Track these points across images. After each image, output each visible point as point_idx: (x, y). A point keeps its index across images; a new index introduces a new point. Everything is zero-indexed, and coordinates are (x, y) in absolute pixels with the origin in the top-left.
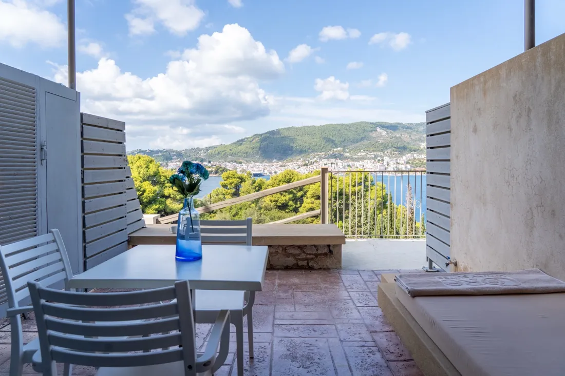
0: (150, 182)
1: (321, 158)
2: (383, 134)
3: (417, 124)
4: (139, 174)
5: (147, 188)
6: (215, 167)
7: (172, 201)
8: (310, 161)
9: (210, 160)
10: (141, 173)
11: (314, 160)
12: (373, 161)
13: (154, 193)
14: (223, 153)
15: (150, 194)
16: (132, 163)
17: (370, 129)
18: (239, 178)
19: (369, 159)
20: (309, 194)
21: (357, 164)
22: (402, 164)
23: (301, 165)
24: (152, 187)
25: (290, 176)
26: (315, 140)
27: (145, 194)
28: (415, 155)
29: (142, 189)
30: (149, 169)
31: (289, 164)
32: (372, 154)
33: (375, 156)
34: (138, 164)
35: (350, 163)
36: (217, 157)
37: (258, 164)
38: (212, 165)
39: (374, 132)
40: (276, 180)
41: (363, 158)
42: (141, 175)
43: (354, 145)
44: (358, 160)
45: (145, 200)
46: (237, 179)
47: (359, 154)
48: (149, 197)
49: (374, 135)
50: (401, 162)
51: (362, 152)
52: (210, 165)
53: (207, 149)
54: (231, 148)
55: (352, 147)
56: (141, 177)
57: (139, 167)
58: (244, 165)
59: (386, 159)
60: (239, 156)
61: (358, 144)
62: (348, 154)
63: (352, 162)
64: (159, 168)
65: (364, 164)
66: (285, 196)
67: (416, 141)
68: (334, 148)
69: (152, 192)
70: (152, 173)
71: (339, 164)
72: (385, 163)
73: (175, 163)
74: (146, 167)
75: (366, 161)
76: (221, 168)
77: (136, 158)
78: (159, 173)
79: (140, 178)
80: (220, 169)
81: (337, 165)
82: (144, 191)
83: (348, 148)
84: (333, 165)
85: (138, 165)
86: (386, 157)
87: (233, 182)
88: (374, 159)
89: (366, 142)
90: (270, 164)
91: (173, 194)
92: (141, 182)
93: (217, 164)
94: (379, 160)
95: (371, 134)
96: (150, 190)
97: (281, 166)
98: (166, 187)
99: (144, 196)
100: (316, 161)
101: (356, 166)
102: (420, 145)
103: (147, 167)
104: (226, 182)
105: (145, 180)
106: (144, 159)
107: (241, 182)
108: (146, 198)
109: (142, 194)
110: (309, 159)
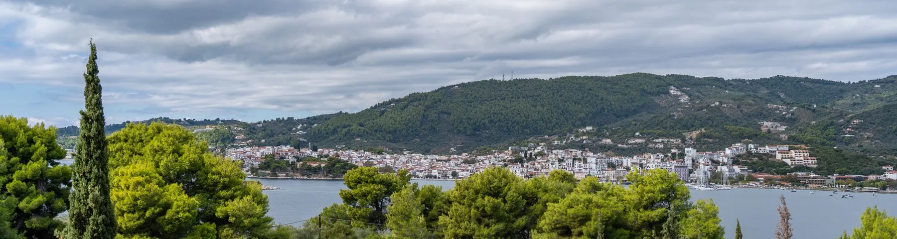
0: (181, 185)
1: (551, 148)
2: (682, 101)
3: (753, 81)
4: (157, 166)
5: (173, 198)
6: (326, 159)
7: (231, 232)
8: (529, 152)
9: (316, 144)
10: (162, 163)
11: (536, 151)
12: (661, 156)
13: (189, 211)
14: (346, 130)
15: (181, 214)
16: (141, 141)
17: (655, 90)
18: (382, 182)
19: (655, 151)
20: (542, 223)
21: (627, 161)
22: (724, 164)
23: (510, 161)
24: (186, 196)
25: (500, 180)
26: (539, 108)
27: (169, 214)
28: (751, 146)
29: (163, 201)
30: (180, 155)
31: (482, 158)
32: (659, 143)
33: (665, 145)
34: (155, 143)
35: (614, 159)
36: (331, 138)
37: (417, 156)
38: (321, 156)
39: (662, 95)
40: (467, 189)
41: (640, 150)
42: (161, 169)
43: (619, 123)
44: (630, 153)
45: (167, 228)
46: (379, 186)
47: (632, 141)
48: (178, 219)
49: (661, 101)
50: (720, 160)
51: (639, 137)
52: (315, 155)
53: (310, 121)
54: (362, 121)
55: (614, 126)
56: (160, 174)
57: (156, 151)
58: (388, 156)
59: (691, 152)
60: (379, 138)
61: (630, 119)
62: (609, 141)
63: (617, 158)
64: (204, 155)
65: (644, 162)
66: (488, 226)
67: (750, 116)
68: (579, 127)
69: (187, 208)
70: (186, 165)
71: (589, 160)
72: (688, 162)
73: (241, 150)
74: (174, 152)
75: (646, 155)
76: (339, 161)
77: (150, 131)
78: (203, 164)
79: (157, 175)
80: (337, 165)
81: (585, 161)
82: (168, 206)
83: (607, 129)
84: (577, 163)
85: (156, 147)
86: (690, 149)
87: (369, 192)
88: (663, 153)
89: (645, 116)
90: (444, 157)
91: (233, 216)
92: (160, 185)
93: (332, 153)
94: (674, 154)
95: (657, 100)
96: (181, 203)
97: (466, 162)
98: (220, 198)
99: (167, 217)
100: (541, 154)
101: (625, 164)
102: (760, 125)
103: (177, 152)
104: (353, 192)
105: (171, 181)
106: (170, 132)
107: (389, 193)
108: (170, 222)
109: (163, 213)
110: (526, 149)
